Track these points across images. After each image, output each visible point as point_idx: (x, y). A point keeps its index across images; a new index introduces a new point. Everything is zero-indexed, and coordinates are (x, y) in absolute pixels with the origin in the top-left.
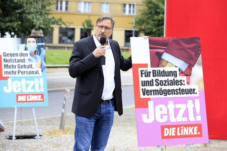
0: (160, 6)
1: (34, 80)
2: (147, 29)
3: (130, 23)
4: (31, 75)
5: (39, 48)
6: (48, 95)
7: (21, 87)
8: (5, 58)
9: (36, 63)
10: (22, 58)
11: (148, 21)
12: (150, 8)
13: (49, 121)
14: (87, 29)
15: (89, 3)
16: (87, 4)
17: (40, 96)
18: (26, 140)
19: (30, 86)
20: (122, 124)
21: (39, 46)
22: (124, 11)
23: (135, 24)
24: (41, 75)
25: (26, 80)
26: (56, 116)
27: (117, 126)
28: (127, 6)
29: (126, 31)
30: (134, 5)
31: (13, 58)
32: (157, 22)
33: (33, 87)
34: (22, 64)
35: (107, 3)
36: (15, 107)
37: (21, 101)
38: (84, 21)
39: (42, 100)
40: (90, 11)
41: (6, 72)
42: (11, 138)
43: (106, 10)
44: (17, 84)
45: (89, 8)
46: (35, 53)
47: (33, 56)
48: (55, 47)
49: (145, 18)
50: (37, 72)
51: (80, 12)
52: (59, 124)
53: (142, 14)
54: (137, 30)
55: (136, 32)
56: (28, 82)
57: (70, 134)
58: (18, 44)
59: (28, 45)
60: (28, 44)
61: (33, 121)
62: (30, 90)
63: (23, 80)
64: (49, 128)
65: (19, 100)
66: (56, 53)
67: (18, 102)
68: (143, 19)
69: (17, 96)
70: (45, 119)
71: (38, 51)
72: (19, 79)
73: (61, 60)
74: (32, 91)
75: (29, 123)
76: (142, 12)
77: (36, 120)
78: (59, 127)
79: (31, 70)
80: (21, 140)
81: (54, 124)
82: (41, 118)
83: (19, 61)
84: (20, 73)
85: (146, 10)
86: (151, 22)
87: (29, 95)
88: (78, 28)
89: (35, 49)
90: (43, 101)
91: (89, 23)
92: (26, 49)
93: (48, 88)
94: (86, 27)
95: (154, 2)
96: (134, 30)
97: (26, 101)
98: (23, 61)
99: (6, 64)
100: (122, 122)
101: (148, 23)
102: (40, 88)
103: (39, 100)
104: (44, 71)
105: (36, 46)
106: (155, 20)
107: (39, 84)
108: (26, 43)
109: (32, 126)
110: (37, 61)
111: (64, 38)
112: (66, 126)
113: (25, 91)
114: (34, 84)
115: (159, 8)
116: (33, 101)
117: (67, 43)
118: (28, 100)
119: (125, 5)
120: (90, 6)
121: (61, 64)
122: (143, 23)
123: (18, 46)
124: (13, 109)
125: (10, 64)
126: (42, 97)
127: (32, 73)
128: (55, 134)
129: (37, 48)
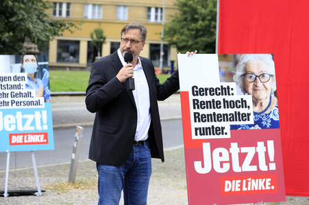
0: (199, 11)
1: (34, 114)
2: (181, 42)
3: (156, 34)
4: (30, 107)
5: (40, 68)
6: (54, 134)
7: (16, 124)
10: (17, 83)
11: (182, 31)
12: (185, 13)
13: (52, 171)
14: (97, 42)
15: (100, 5)
16: (97, 7)
17: (43, 135)
19: (29, 122)
21: (41, 65)
22: (149, 17)
23: (164, 35)
24: (43, 106)
25: (22, 114)
26: (61, 164)
28: (153, 11)
29: (151, 45)
30: (162, 9)
31: (4, 83)
32: (194, 33)
33: (33, 124)
34: (17, 91)
35: (125, 6)
36: (7, 151)
37: (16, 144)
38: (93, 31)
39: (45, 141)
40: (101, 18)
43: (123, 15)
44: (9, 119)
45: (99, 13)
47: (33, 80)
48: (52, 67)
49: (177, 26)
50: (38, 103)
51: (86, 17)
53: (174, 21)
54: (166, 43)
55: (165, 46)
56: (25, 116)
57: (83, 189)
58: (11, 63)
59: (26, 65)
60: (25, 63)
61: (32, 170)
62: (28, 128)
63: (19, 114)
64: (53, 180)
65: (13, 142)
67: (11, 144)
68: (174, 27)
69: (11, 136)
70: (46, 168)
71: (39, 74)
72: (13, 112)
73: (62, 85)
74: (32, 128)
75: (25, 173)
76: (173, 18)
77: (36, 169)
78: (67, 179)
81: (59, 175)
82: (41, 166)
84: (14, 105)
85: (179, 16)
86: (187, 32)
87: (27, 134)
88: (84, 41)
90: (47, 143)
91: (99, 33)
92: (22, 70)
93: (54, 124)
94: (96, 39)
95: (191, 5)
96: (162, 43)
97: (23, 143)
98: (19, 87)
101: (182, 34)
102: (42, 124)
103: (42, 141)
105: (37, 66)
106: (192, 30)
107: (41, 119)
109: (30, 178)
110: (38, 86)
111: (64, 55)
112: (77, 178)
113: (21, 129)
114: (34, 119)
115: (197, 13)
116: (32, 143)
117: (68, 61)
118: (25, 141)
119: (149, 9)
120: (102, 11)
121: (62, 90)
122: (174, 34)
123: (11, 67)
124: (6, 153)
126: (46, 137)
127: (31, 103)
128: (63, 189)
129: (37, 69)
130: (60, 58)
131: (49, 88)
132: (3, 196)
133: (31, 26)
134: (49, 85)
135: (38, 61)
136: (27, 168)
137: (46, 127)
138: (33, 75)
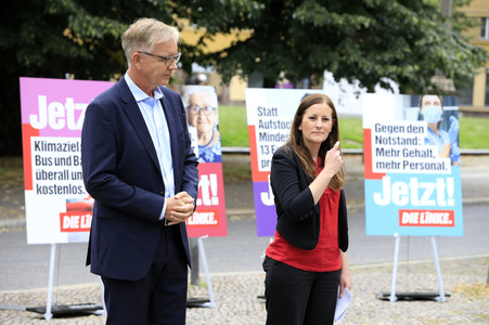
1: (435, 181)
5: (447, 115)
6: (464, 213)
8: (379, 134)
9: (440, 147)
17: (448, 214)
18: (417, 303)
19: (427, 194)
21: (447, 112)
24: (449, 171)
25: (419, 182)
26: (479, 256)
31: (394, 135)
33: (434, 196)
34: (411, 148)
36: (396, 235)
37: (408, 224)
39: (451, 222)
41: (379, 164)
42: (386, 298)
44: (400, 188)
46: (438, 127)
47: (435, 132)
48: (477, 114)
50: (442, 166)
52: (486, 272)
56: (423, 185)
58: (405, 106)
59: (426, 110)
61: (433, 264)
62: (426, 202)
63: (414, 181)
65: (404, 221)
67: (401, 224)
69: (401, 212)
70: (457, 262)
71: (445, 123)
72: (406, 179)
74: (432, 204)
75: (424, 267)
77: (438, 264)
78: (485, 279)
79: (429, 160)
80: (406, 303)
81: (475, 272)
82: (449, 259)
83: (406, 141)
84: (408, 167)
87: (424, 211)
89: (439, 119)
90: (453, 225)
92: (420, 118)
93: (464, 197)
97: (419, 225)
98: (414, 141)
99: (380, 146)
102: (446, 197)
103: (445, 222)
104: (455, 163)
105: (441, 112)
107: (446, 190)
108: (421, 106)
109: (430, 276)
110: (442, 142)
113: (416, 203)
114: (435, 191)
116: (432, 225)
118: (422, 222)
123: (405, 112)
124: (394, 238)
125: (387, 147)
126: (451, 217)
127: (431, 166)
128: (477, 294)
132: (388, 300)
133: (444, 53)
134: (458, 141)
135: (444, 104)
136: (428, 261)
137: (452, 202)
138: (436, 125)
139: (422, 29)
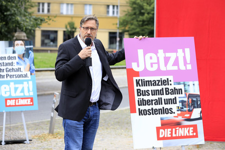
0: (145, 7)
1: (23, 84)
2: (131, 30)
3: (114, 24)
4: (20, 79)
5: (27, 50)
6: (38, 99)
7: (10, 91)
10: (10, 61)
11: (132, 22)
12: (134, 9)
13: (37, 126)
14: (70, 32)
15: (72, 4)
16: (70, 6)
17: (30, 99)
18: (16, 145)
19: (19, 90)
20: (112, 127)
21: (27, 48)
22: (108, 12)
23: (120, 25)
24: (30, 78)
25: (15, 84)
27: (107, 129)
28: (111, 7)
29: (110, 33)
30: (117, 6)
31: (1, 61)
32: (141, 23)
33: (22, 91)
34: (10, 67)
35: (90, 5)
36: (4, 111)
37: (10, 106)
38: (67, 23)
39: (31, 103)
40: (73, 13)
43: (89, 12)
44: (5, 88)
45: (71, 10)
46: (23, 56)
47: (22, 59)
48: (37, 51)
49: (129, 18)
50: (26, 76)
51: (62, 13)
52: (48, 128)
53: (126, 15)
54: (120, 31)
55: (120, 33)
56: (17, 86)
57: (59, 138)
58: (6, 47)
59: (16, 48)
60: (16, 47)
61: (23, 125)
62: (19, 94)
63: (12, 84)
64: (37, 132)
65: (8, 104)
66: (40, 56)
67: (6, 106)
68: (127, 19)
69: (6, 100)
70: (33, 124)
71: (26, 54)
72: (8, 83)
73: (45, 63)
74: (22, 95)
75: (17, 127)
76: (126, 13)
77: (25, 125)
78: (48, 131)
80: (10, 145)
81: (42, 128)
82: (29, 123)
84: (9, 77)
85: (130, 11)
86: (135, 23)
87: (18, 99)
88: (60, 31)
89: (24, 52)
90: (33, 105)
91: (72, 25)
92: (14, 52)
93: (37, 92)
94: (69, 30)
95: (138, 3)
96: (118, 31)
97: (15, 106)
98: (11, 64)
100: (112, 125)
101: (132, 24)
102: (29, 91)
103: (29, 103)
104: (33, 74)
105: (25, 49)
106: (140, 21)
107: (28, 88)
108: (14, 46)
109: (21, 131)
110: (26, 64)
111: (47, 41)
112: (55, 131)
113: (13, 95)
114: (23, 88)
115: (143, 9)
116: (22, 105)
117: (49, 46)
118: (17, 104)
119: (108, 6)
120: (73, 8)
121: (45, 67)
122: (127, 24)
123: (6, 50)
124: (3, 113)
126: (32, 101)
127: (20, 76)
128: (45, 139)
129: (25, 51)
130: (43, 44)
131: (34, 65)
132: (1, 144)
134: (33, 63)
136: (19, 124)
137: (32, 93)
138: (22, 56)
139: (9, 7)
